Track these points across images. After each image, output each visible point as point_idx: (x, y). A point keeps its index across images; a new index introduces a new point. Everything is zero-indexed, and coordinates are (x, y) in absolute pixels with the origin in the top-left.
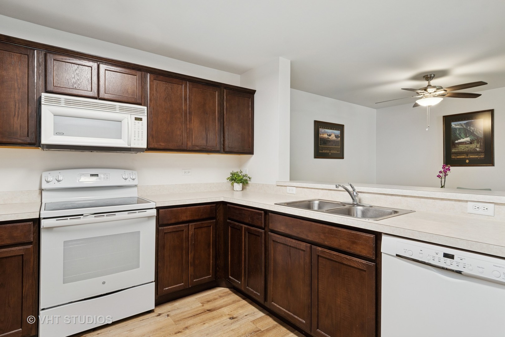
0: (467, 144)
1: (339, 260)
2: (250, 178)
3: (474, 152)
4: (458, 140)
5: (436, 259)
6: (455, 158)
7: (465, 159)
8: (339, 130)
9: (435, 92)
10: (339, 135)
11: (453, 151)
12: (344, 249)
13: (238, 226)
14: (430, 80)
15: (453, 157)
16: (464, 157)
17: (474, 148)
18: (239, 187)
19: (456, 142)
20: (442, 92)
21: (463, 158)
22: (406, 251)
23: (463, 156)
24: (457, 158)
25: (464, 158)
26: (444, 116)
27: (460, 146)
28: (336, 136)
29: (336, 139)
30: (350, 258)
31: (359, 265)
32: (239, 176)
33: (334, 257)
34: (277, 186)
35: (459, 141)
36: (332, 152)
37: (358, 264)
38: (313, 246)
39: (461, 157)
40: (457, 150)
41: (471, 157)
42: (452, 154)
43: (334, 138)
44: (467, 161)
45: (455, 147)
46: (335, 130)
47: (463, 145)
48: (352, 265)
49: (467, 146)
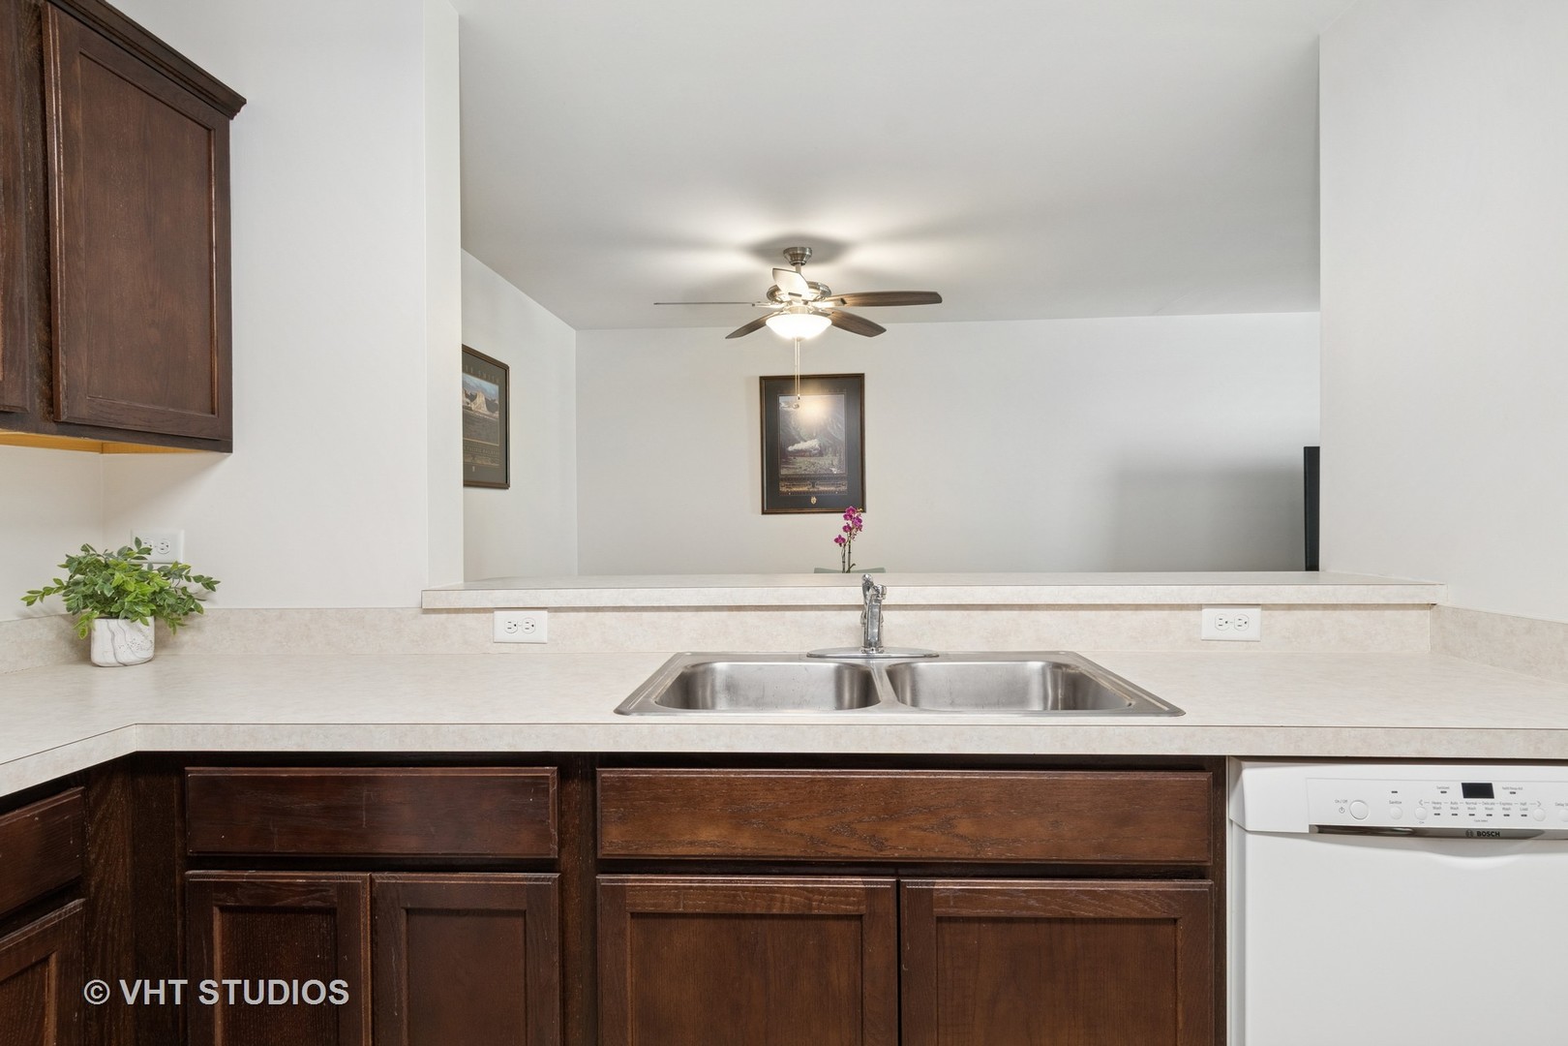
0: (814, 455)
1: (1055, 909)
2: (210, 585)
3: (828, 478)
4: (793, 445)
5: (1446, 811)
6: (788, 492)
7: (807, 496)
8: (495, 383)
9: (815, 300)
10: (497, 402)
11: (784, 472)
12: (1081, 858)
13: (310, 889)
14: (802, 264)
15: (784, 489)
16: (805, 489)
17: (827, 466)
18: (139, 638)
19: (790, 448)
20: (827, 305)
21: (804, 492)
22: (1344, 805)
23: (805, 486)
24: (792, 493)
25: (808, 492)
26: (762, 378)
27: (799, 459)
28: (489, 404)
29: (488, 413)
30: (1108, 885)
31: (1152, 907)
32: (144, 577)
33: (1032, 902)
34: (427, 611)
35: (797, 447)
36: (479, 462)
37: (1147, 904)
38: (912, 883)
39: (801, 489)
40: (791, 472)
41: (822, 488)
42: (782, 480)
43: (484, 410)
44: (814, 500)
45: (787, 463)
46: (486, 380)
47: (805, 459)
48: (1119, 912)
49: (812, 460)
